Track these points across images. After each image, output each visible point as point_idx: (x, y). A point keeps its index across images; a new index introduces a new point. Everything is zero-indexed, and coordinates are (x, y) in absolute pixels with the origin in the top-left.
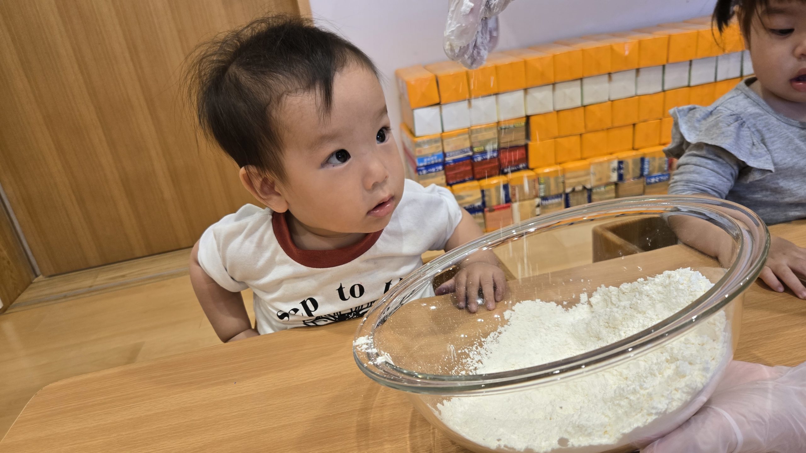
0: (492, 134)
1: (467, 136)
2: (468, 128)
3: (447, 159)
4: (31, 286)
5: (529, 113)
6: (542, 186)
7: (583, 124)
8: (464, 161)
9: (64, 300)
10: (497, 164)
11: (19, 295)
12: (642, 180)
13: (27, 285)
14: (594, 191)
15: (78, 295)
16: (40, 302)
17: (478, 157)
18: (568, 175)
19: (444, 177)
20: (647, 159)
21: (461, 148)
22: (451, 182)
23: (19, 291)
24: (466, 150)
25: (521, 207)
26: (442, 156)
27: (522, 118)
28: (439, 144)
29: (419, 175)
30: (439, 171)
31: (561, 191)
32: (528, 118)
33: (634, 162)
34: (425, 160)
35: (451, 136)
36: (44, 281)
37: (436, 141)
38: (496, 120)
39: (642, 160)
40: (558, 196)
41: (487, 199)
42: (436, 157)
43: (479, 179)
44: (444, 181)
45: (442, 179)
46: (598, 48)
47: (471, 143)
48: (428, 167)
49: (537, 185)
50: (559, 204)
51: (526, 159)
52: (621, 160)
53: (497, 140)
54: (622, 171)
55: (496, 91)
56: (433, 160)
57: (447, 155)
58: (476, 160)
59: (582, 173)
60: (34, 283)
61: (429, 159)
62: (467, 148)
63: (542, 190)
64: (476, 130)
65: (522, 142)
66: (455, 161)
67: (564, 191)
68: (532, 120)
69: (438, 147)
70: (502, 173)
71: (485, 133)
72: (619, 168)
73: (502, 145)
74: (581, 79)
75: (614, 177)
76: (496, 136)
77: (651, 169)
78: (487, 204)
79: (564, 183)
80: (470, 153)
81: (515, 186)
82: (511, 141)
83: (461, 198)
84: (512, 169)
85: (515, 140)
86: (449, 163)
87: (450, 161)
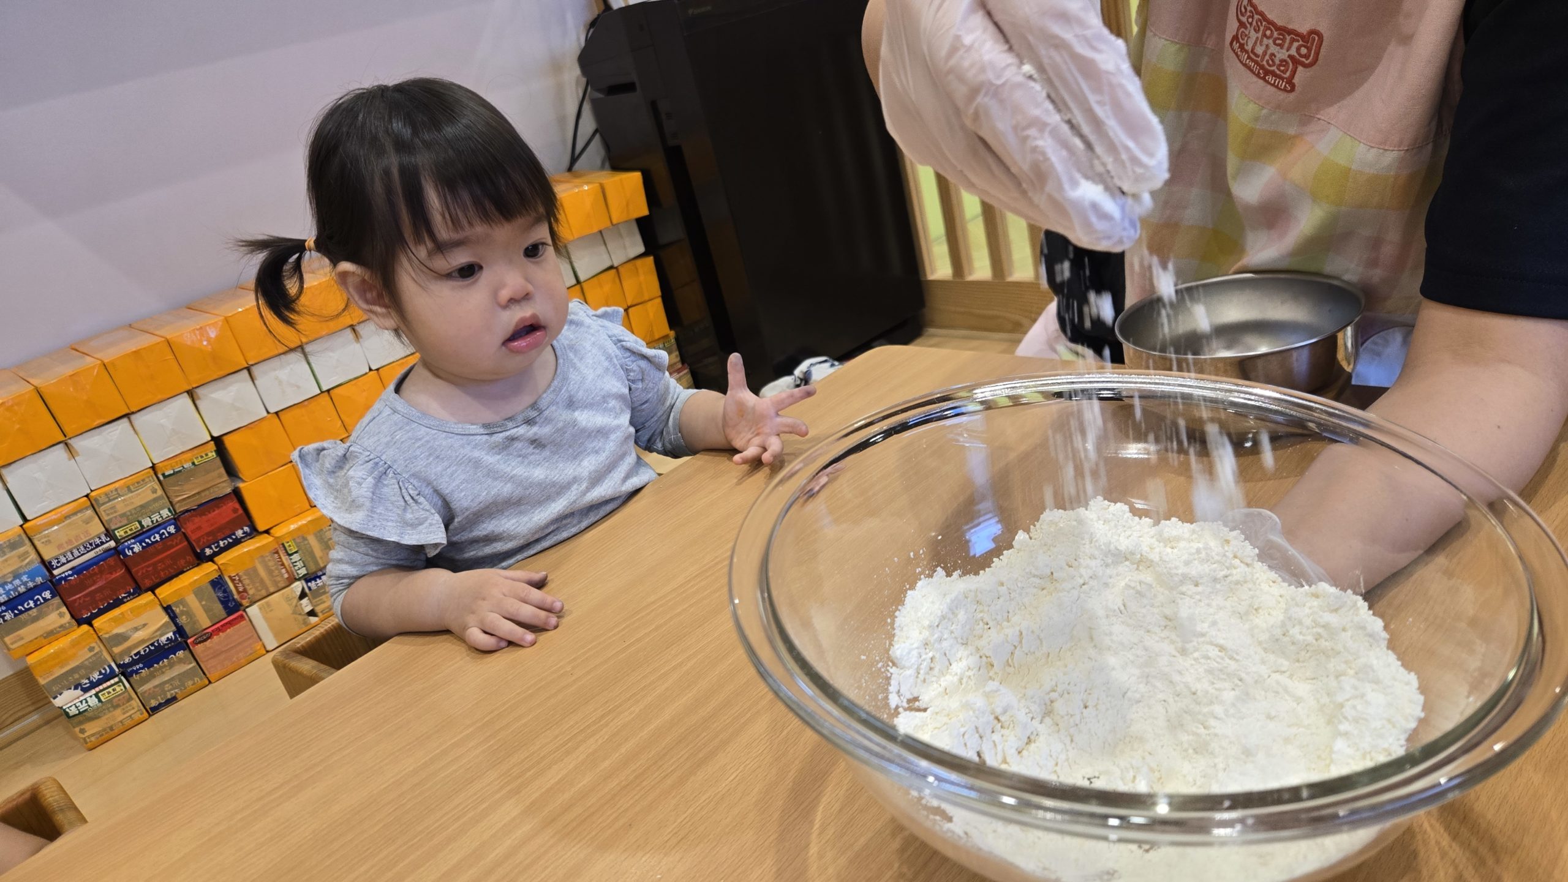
0: (149, 492)
1: (90, 512)
3: (57, 572)
5: (217, 432)
6: (296, 557)
7: (339, 423)
8: (102, 564)
10: (184, 544)
17: (134, 543)
19: (64, 609)
21: (84, 539)
22: (86, 615)
24: (98, 541)
25: (267, 610)
26: (42, 570)
27: (206, 443)
28: (28, 547)
30: (46, 600)
32: (218, 441)
35: (48, 525)
41: (183, 620)
42: (25, 578)
44: (67, 619)
45: (61, 615)
47: (103, 523)
48: (14, 602)
49: (285, 558)
51: (247, 517)
53: (165, 502)
55: (127, 411)
56: (21, 585)
57: (54, 563)
58: (129, 553)
61: (9, 587)
62: (98, 537)
63: (300, 564)
64: (108, 493)
65: (226, 488)
66: (76, 570)
68: (228, 441)
69: (24, 556)
70: (201, 559)
71: (129, 496)
73: (180, 508)
74: (301, 347)
76: (160, 492)
78: (187, 629)
80: (112, 544)
81: (237, 575)
82: (198, 493)
83: (121, 638)
84: (221, 543)
85: (208, 489)
86: (65, 579)
87: (67, 574)
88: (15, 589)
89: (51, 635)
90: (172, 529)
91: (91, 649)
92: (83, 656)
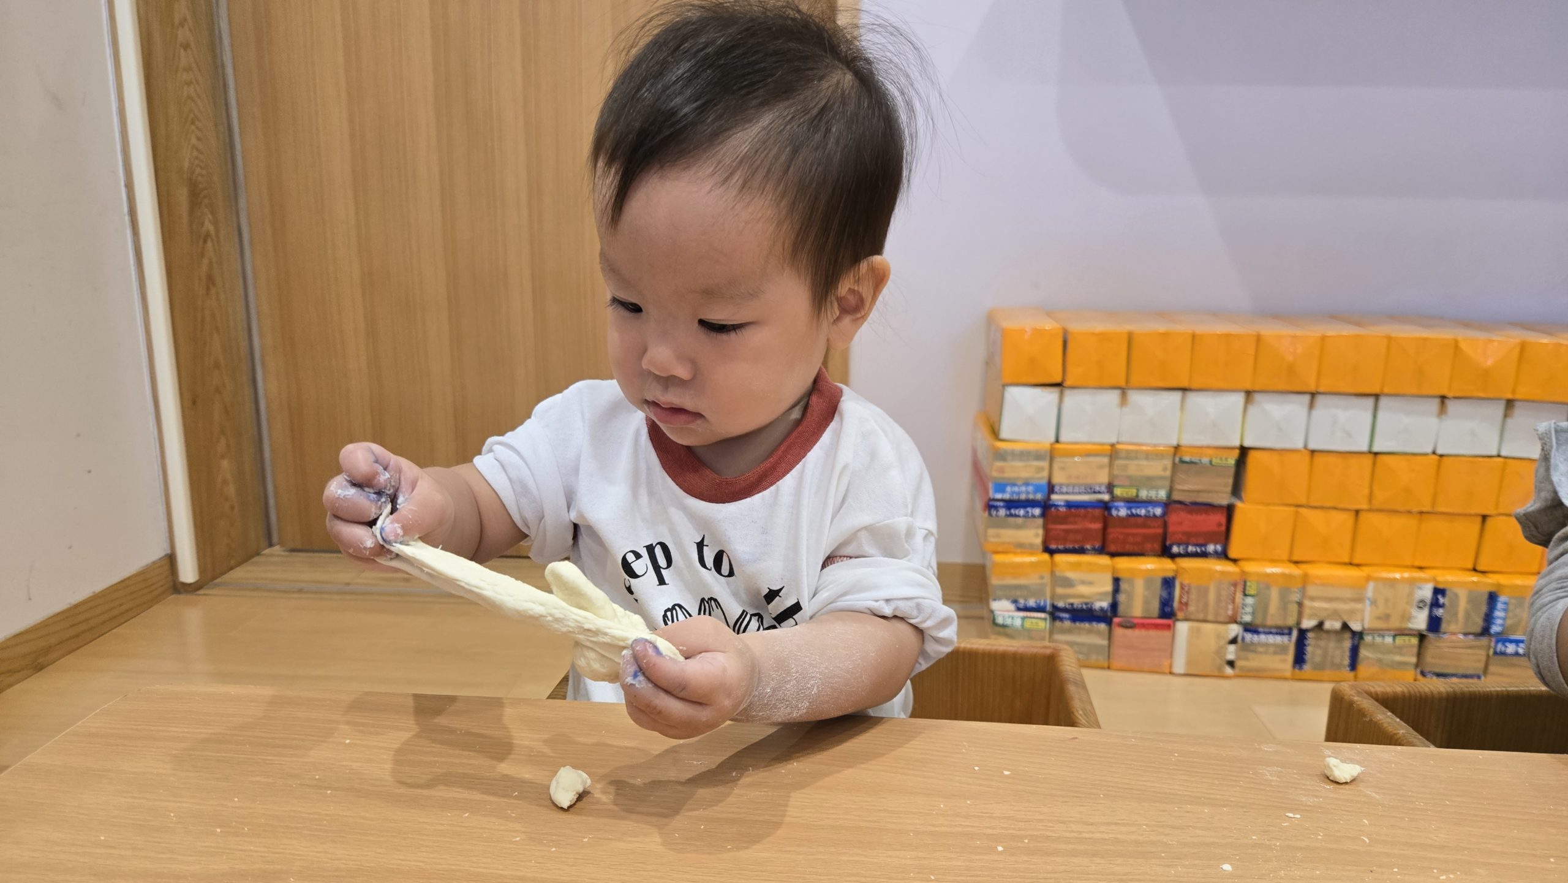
0: (1160, 468)
1: (1106, 460)
2: (1113, 445)
3: (1054, 497)
4: (256, 559)
5: (1247, 444)
6: (1250, 601)
7: (1366, 492)
8: (1089, 510)
9: (296, 595)
10: (1160, 531)
11: (231, 569)
12: (1484, 641)
13: (249, 555)
14: (1368, 639)
15: (321, 593)
16: (257, 589)
17: (1122, 507)
18: (1312, 591)
19: (1041, 532)
20: (1502, 598)
21: (1089, 481)
22: (1053, 546)
23: (233, 562)
24: (1097, 489)
25: (1194, 634)
26: (1046, 490)
27: (1232, 448)
28: (1045, 464)
29: (990, 515)
30: (1033, 516)
31: (1291, 621)
32: (1244, 451)
33: (1472, 600)
34: (1009, 489)
35: (1070, 454)
36: (279, 556)
37: (1038, 456)
38: (1175, 443)
39: (1492, 598)
40: (1283, 631)
41: (1122, 598)
42: (1030, 489)
43: (1113, 555)
44: (1038, 541)
45: (1037, 535)
46: (1425, 339)
47: (1111, 475)
48: (1011, 504)
49: (1239, 596)
50: (1283, 649)
51: (1225, 536)
52: (1441, 586)
53: (1167, 483)
54: (1440, 612)
55: (1185, 384)
56: (1024, 493)
57: (1057, 489)
58: (1114, 513)
59: (1347, 594)
60: (263, 555)
61: (1016, 489)
62: (1100, 485)
63: (1249, 610)
64: (1128, 451)
65: (1224, 500)
66: (1070, 505)
67: (1299, 623)
68: (1252, 458)
69: (1040, 469)
70: (1165, 552)
71: (1144, 462)
72: (1435, 604)
73: (1176, 496)
74: (1377, 396)
75: (1420, 621)
76: (1168, 473)
77: (1509, 622)
78: (1121, 609)
79: (1300, 604)
80: (1106, 497)
81: (1189, 585)
82: (1199, 491)
83: (1068, 583)
84: (1191, 549)
85: (1208, 492)
86: (1056, 506)
87: (1059, 503)
88: (1019, 493)
89: (1021, 547)
90: (1158, 511)
91: (1042, 578)
92: (1031, 580)
